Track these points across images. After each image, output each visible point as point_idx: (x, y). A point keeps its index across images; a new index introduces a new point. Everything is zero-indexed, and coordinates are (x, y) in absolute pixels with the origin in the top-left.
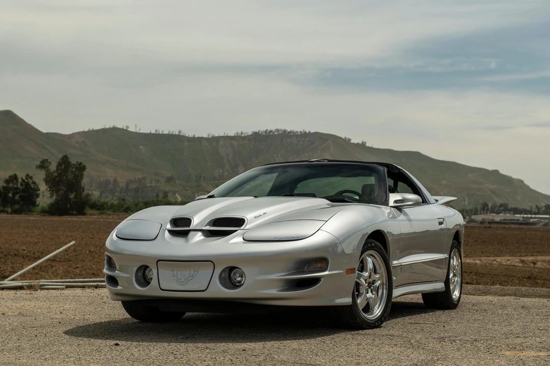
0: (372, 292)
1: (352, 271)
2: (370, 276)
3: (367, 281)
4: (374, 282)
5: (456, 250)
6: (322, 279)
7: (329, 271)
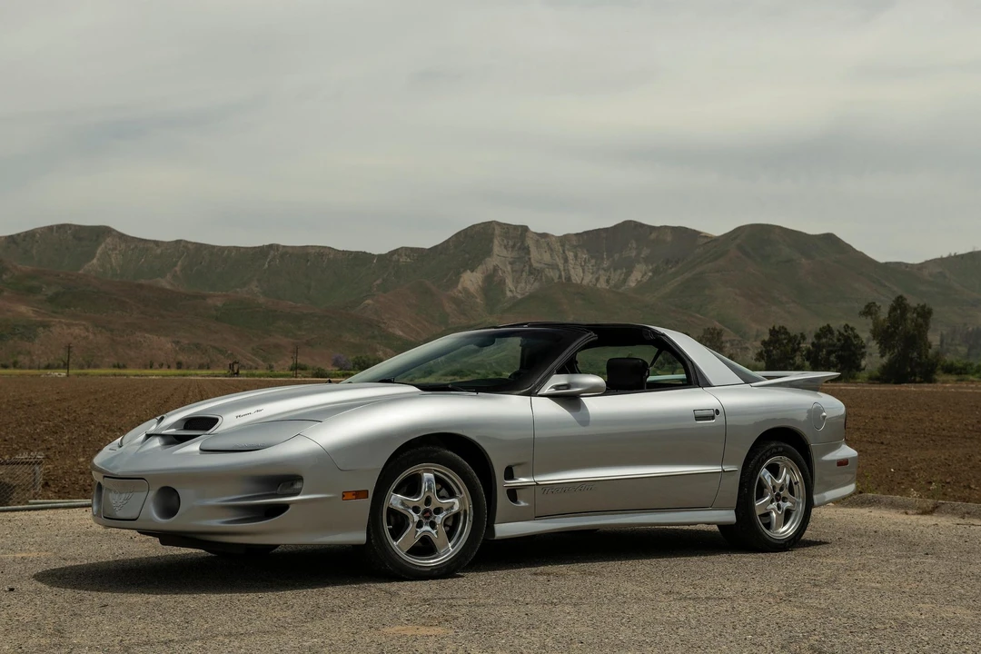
0: (433, 525)
1: (360, 494)
2: (428, 501)
3: (422, 510)
4: (438, 511)
5: (786, 458)
6: (291, 507)
7: (304, 494)
